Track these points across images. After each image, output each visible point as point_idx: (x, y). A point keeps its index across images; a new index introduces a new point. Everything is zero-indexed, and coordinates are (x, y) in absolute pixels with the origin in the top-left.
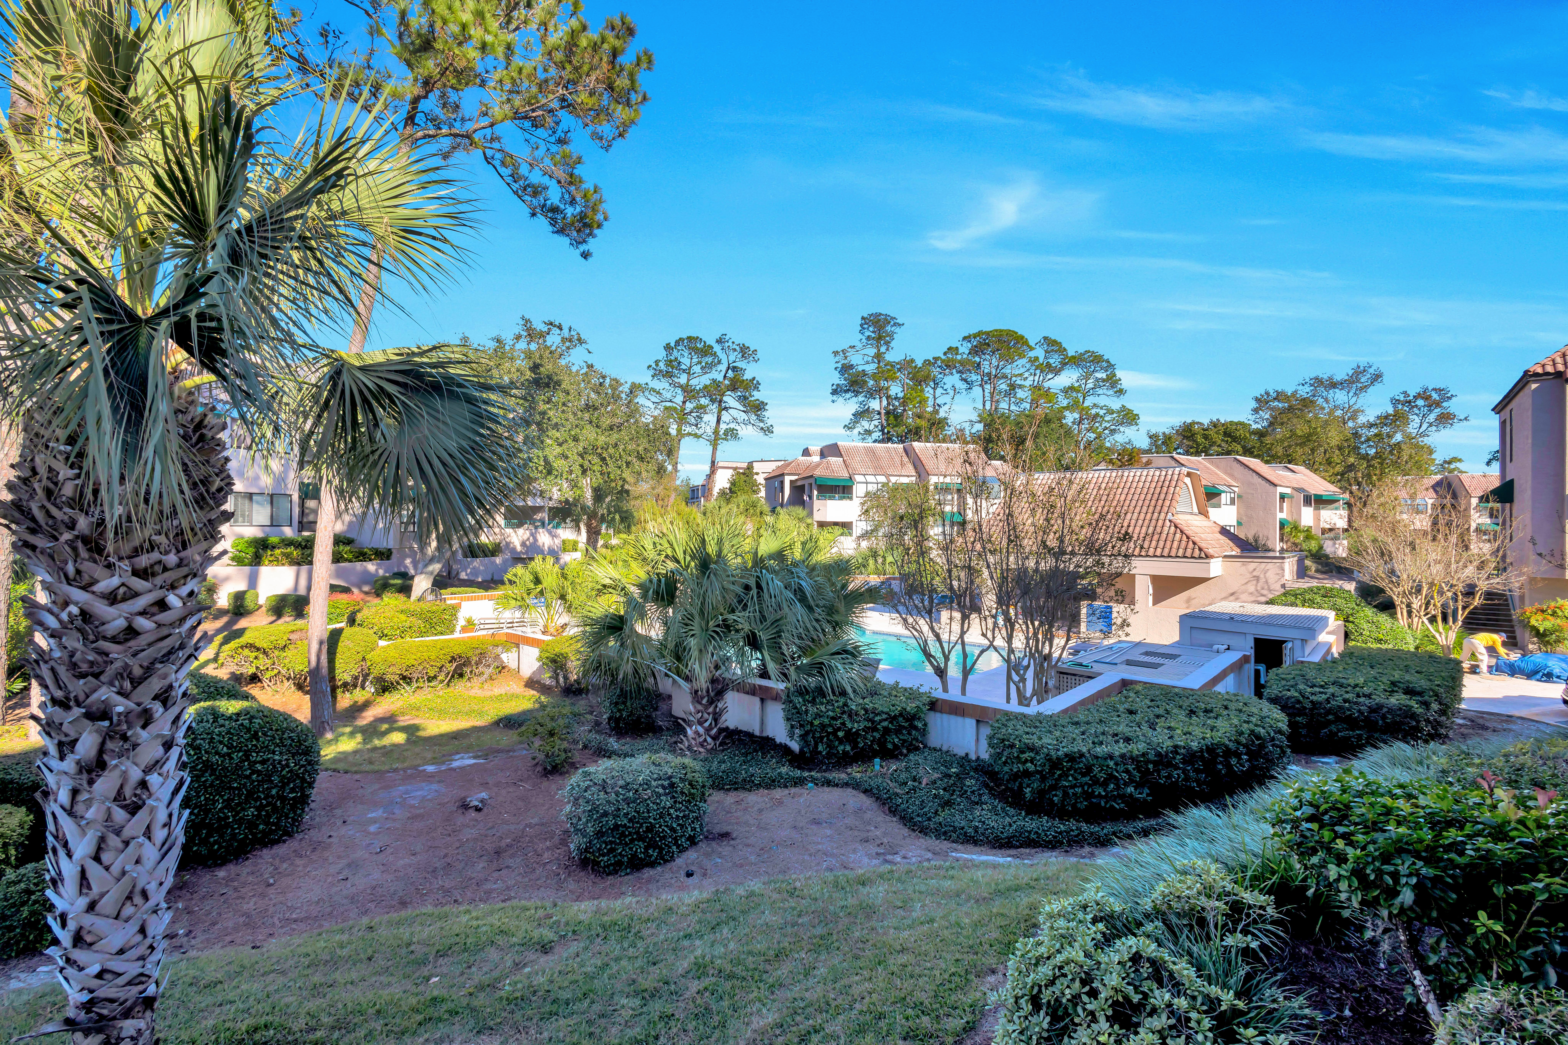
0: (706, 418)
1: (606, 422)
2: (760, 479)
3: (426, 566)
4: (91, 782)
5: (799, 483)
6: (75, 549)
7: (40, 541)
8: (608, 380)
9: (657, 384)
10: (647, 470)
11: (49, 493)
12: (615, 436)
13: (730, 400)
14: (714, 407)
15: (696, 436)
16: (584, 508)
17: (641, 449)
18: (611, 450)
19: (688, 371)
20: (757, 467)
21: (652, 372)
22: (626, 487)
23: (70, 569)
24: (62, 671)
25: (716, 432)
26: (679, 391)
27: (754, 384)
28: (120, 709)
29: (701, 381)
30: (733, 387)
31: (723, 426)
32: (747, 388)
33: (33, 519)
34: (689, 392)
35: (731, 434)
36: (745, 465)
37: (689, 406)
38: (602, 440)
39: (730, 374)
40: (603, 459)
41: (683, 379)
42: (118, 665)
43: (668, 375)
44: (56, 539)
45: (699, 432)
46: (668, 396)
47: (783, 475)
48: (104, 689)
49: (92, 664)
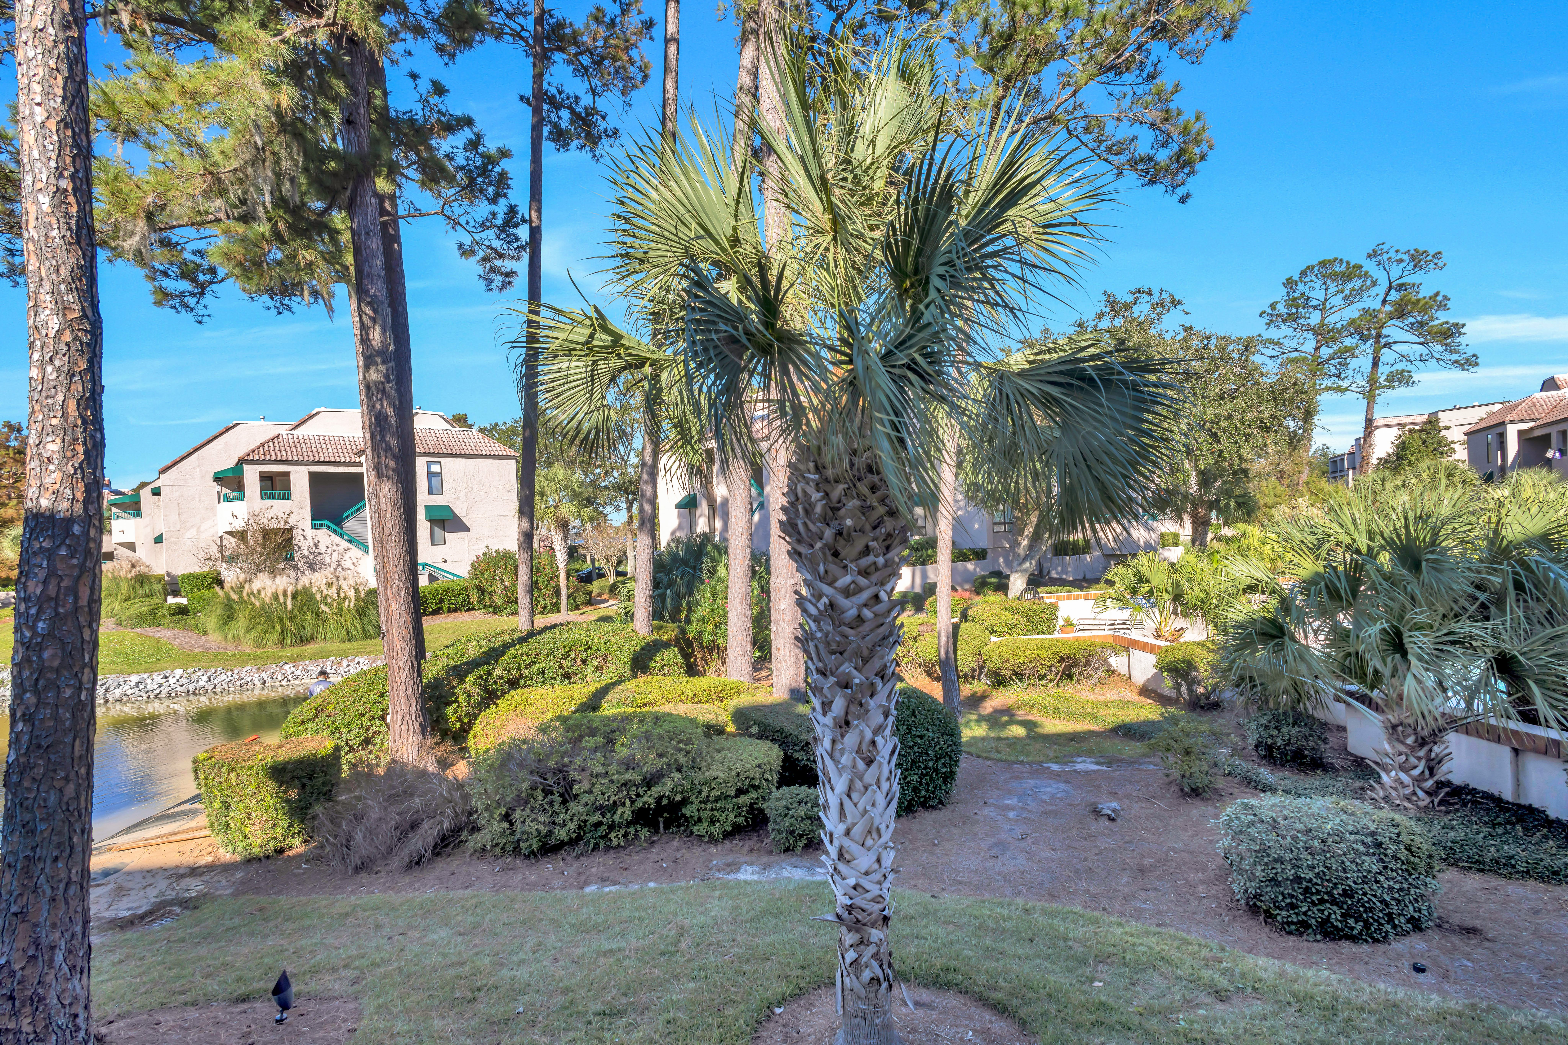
0: (1354, 363)
1: (1214, 390)
2: (1456, 435)
3: (1020, 564)
4: (843, 736)
5: (1538, 433)
6: (824, 554)
7: (802, 549)
8: (1213, 341)
9: (1274, 333)
10: (1272, 443)
11: (807, 512)
12: (1227, 406)
13: (1393, 331)
14: (1368, 348)
15: (1340, 390)
16: (1186, 496)
17: (1265, 416)
18: (1224, 423)
19: (1322, 307)
20: (1445, 419)
21: (1267, 319)
22: (1245, 466)
23: (821, 569)
24: (821, 647)
25: (1372, 381)
26: (1310, 335)
27: (1440, 302)
28: (857, 681)
29: (1340, 317)
30: (1400, 313)
31: (1384, 371)
32: (1425, 309)
33: (799, 533)
34: (1325, 335)
35: (1402, 378)
36: (1424, 418)
37: (1325, 352)
38: (1210, 413)
39: (1394, 296)
40: (1214, 435)
41: (1315, 318)
42: (854, 645)
43: (1292, 318)
44: (812, 546)
45: (1344, 384)
46: (1293, 344)
47: (1503, 424)
48: (846, 664)
49: (839, 644)
